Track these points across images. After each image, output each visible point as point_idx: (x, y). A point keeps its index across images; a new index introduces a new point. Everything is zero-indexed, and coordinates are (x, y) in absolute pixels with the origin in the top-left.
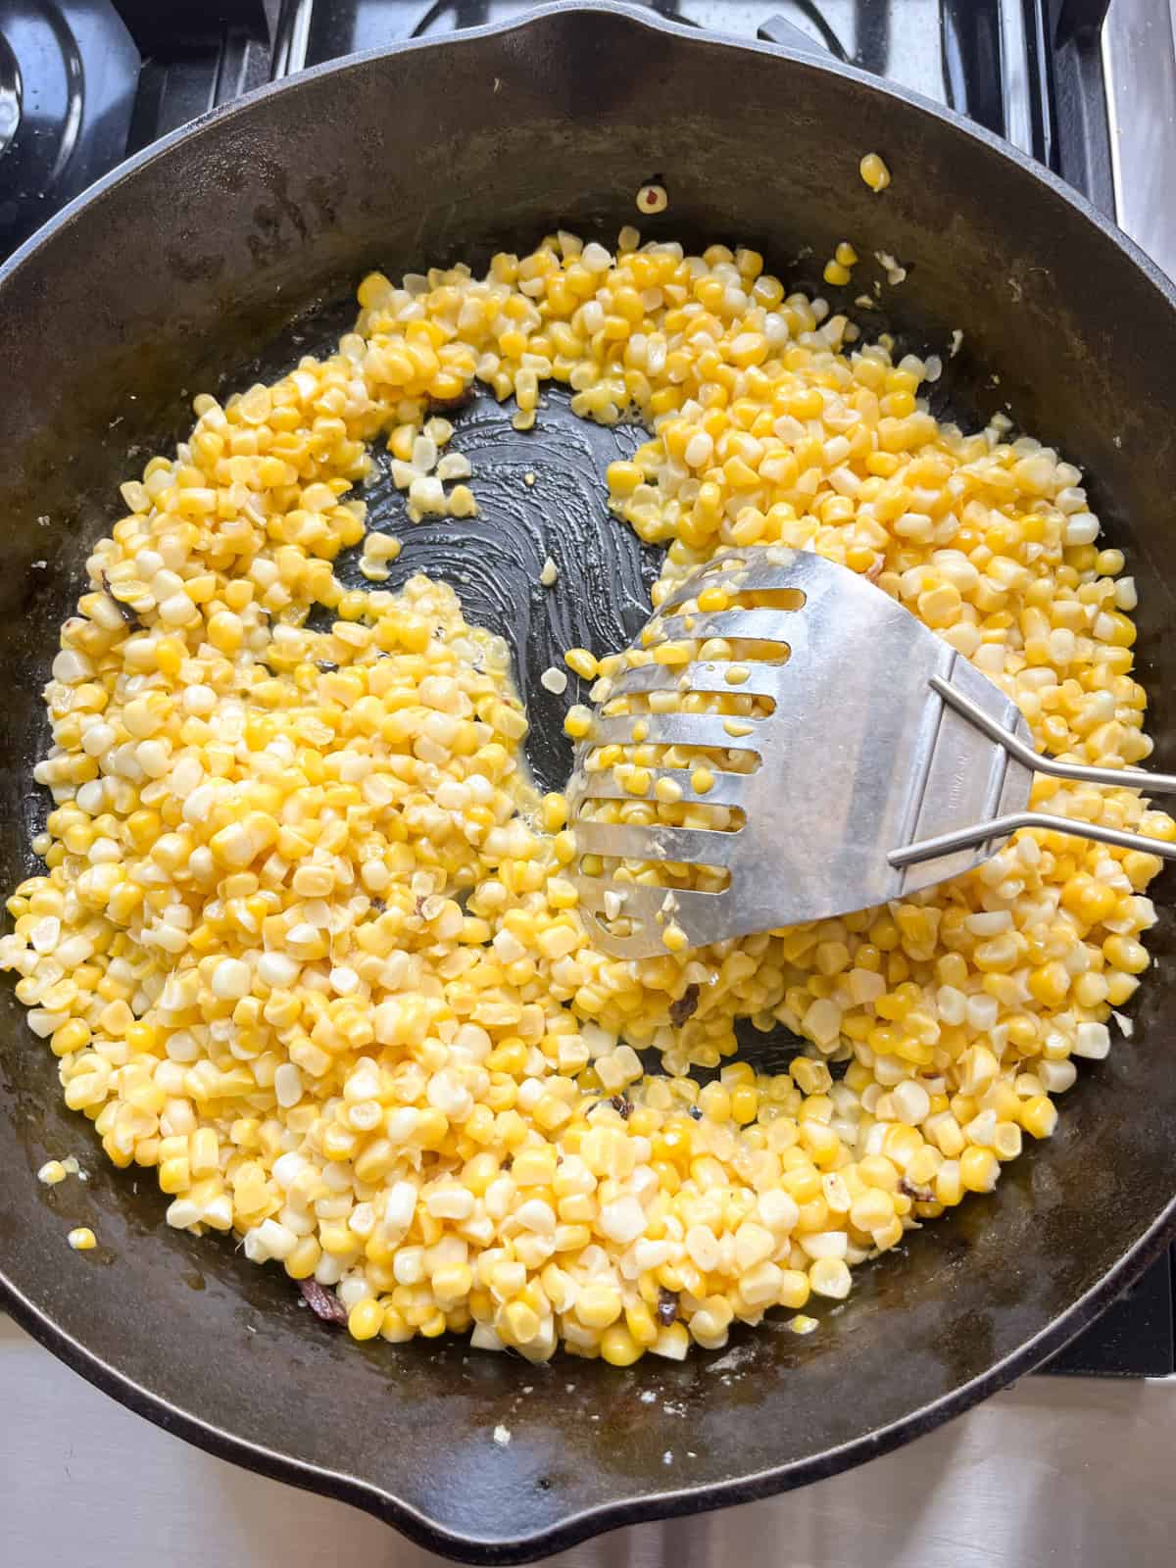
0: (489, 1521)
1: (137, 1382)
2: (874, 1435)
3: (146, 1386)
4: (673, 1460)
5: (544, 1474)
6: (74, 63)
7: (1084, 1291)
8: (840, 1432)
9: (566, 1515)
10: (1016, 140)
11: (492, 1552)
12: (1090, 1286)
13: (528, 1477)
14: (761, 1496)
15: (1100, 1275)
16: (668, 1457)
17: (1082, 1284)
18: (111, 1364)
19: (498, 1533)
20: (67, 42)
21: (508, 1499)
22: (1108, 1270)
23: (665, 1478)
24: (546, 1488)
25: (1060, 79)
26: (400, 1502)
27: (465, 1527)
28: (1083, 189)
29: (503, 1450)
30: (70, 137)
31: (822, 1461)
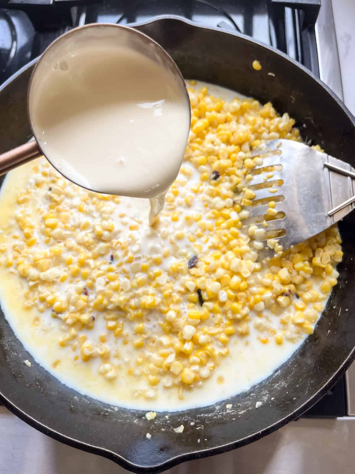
0: (146, 461)
1: (39, 421)
2: (260, 432)
3: (41, 422)
4: (200, 441)
5: (162, 447)
6: (14, 33)
7: (320, 388)
8: (250, 431)
9: (169, 458)
10: (291, 55)
11: (147, 470)
12: (322, 386)
13: (157, 448)
14: (227, 451)
15: (325, 383)
16: (199, 441)
17: (320, 385)
18: (31, 416)
19: (149, 464)
20: (12, 27)
21: (151, 455)
22: (327, 381)
23: (198, 446)
24: (163, 451)
25: (304, 39)
26: (119, 456)
27: (138, 463)
28: (310, 69)
29: (149, 440)
30: (12, 54)
31: (245, 440)
